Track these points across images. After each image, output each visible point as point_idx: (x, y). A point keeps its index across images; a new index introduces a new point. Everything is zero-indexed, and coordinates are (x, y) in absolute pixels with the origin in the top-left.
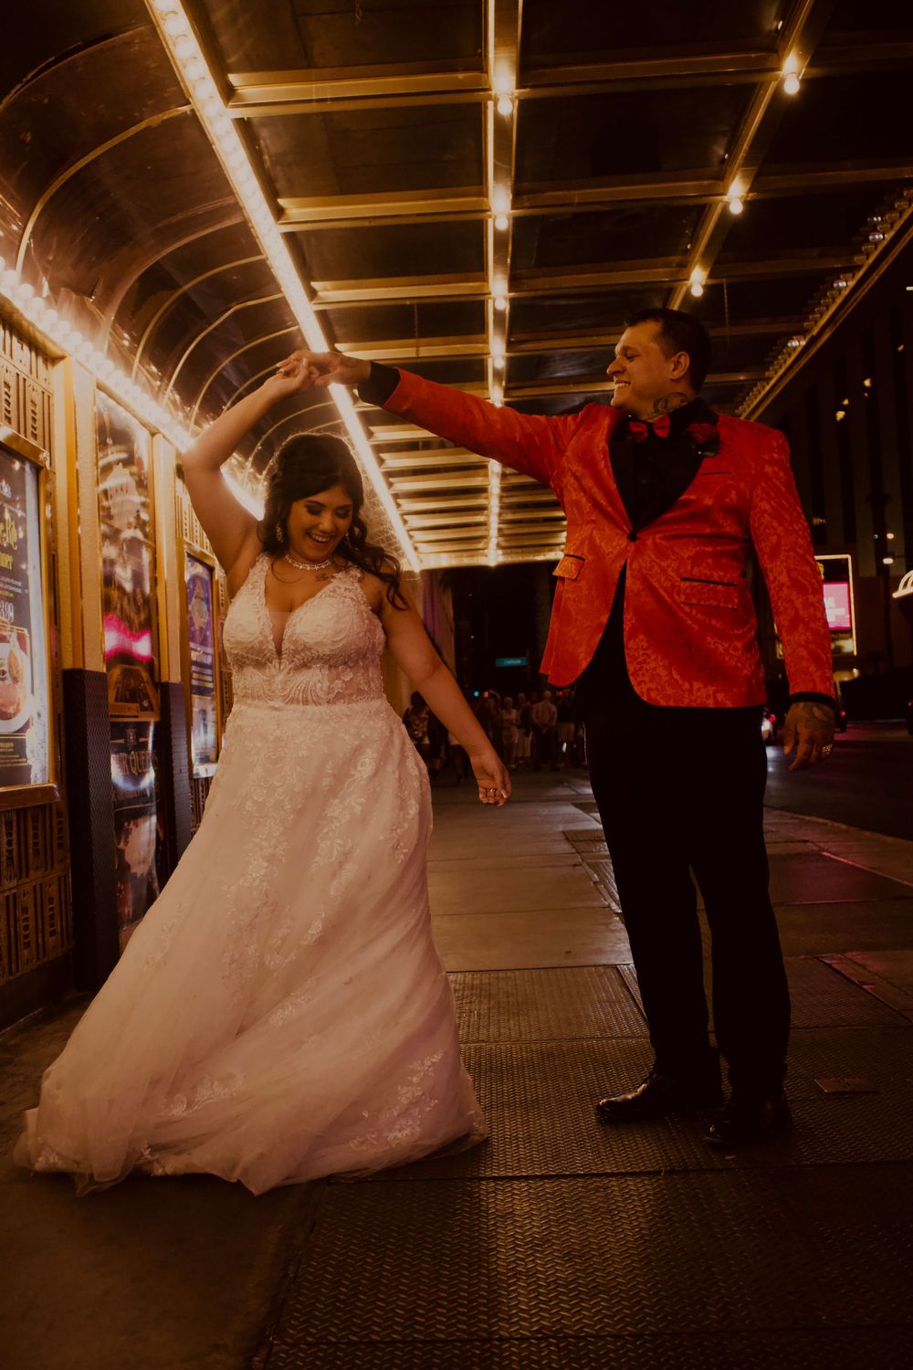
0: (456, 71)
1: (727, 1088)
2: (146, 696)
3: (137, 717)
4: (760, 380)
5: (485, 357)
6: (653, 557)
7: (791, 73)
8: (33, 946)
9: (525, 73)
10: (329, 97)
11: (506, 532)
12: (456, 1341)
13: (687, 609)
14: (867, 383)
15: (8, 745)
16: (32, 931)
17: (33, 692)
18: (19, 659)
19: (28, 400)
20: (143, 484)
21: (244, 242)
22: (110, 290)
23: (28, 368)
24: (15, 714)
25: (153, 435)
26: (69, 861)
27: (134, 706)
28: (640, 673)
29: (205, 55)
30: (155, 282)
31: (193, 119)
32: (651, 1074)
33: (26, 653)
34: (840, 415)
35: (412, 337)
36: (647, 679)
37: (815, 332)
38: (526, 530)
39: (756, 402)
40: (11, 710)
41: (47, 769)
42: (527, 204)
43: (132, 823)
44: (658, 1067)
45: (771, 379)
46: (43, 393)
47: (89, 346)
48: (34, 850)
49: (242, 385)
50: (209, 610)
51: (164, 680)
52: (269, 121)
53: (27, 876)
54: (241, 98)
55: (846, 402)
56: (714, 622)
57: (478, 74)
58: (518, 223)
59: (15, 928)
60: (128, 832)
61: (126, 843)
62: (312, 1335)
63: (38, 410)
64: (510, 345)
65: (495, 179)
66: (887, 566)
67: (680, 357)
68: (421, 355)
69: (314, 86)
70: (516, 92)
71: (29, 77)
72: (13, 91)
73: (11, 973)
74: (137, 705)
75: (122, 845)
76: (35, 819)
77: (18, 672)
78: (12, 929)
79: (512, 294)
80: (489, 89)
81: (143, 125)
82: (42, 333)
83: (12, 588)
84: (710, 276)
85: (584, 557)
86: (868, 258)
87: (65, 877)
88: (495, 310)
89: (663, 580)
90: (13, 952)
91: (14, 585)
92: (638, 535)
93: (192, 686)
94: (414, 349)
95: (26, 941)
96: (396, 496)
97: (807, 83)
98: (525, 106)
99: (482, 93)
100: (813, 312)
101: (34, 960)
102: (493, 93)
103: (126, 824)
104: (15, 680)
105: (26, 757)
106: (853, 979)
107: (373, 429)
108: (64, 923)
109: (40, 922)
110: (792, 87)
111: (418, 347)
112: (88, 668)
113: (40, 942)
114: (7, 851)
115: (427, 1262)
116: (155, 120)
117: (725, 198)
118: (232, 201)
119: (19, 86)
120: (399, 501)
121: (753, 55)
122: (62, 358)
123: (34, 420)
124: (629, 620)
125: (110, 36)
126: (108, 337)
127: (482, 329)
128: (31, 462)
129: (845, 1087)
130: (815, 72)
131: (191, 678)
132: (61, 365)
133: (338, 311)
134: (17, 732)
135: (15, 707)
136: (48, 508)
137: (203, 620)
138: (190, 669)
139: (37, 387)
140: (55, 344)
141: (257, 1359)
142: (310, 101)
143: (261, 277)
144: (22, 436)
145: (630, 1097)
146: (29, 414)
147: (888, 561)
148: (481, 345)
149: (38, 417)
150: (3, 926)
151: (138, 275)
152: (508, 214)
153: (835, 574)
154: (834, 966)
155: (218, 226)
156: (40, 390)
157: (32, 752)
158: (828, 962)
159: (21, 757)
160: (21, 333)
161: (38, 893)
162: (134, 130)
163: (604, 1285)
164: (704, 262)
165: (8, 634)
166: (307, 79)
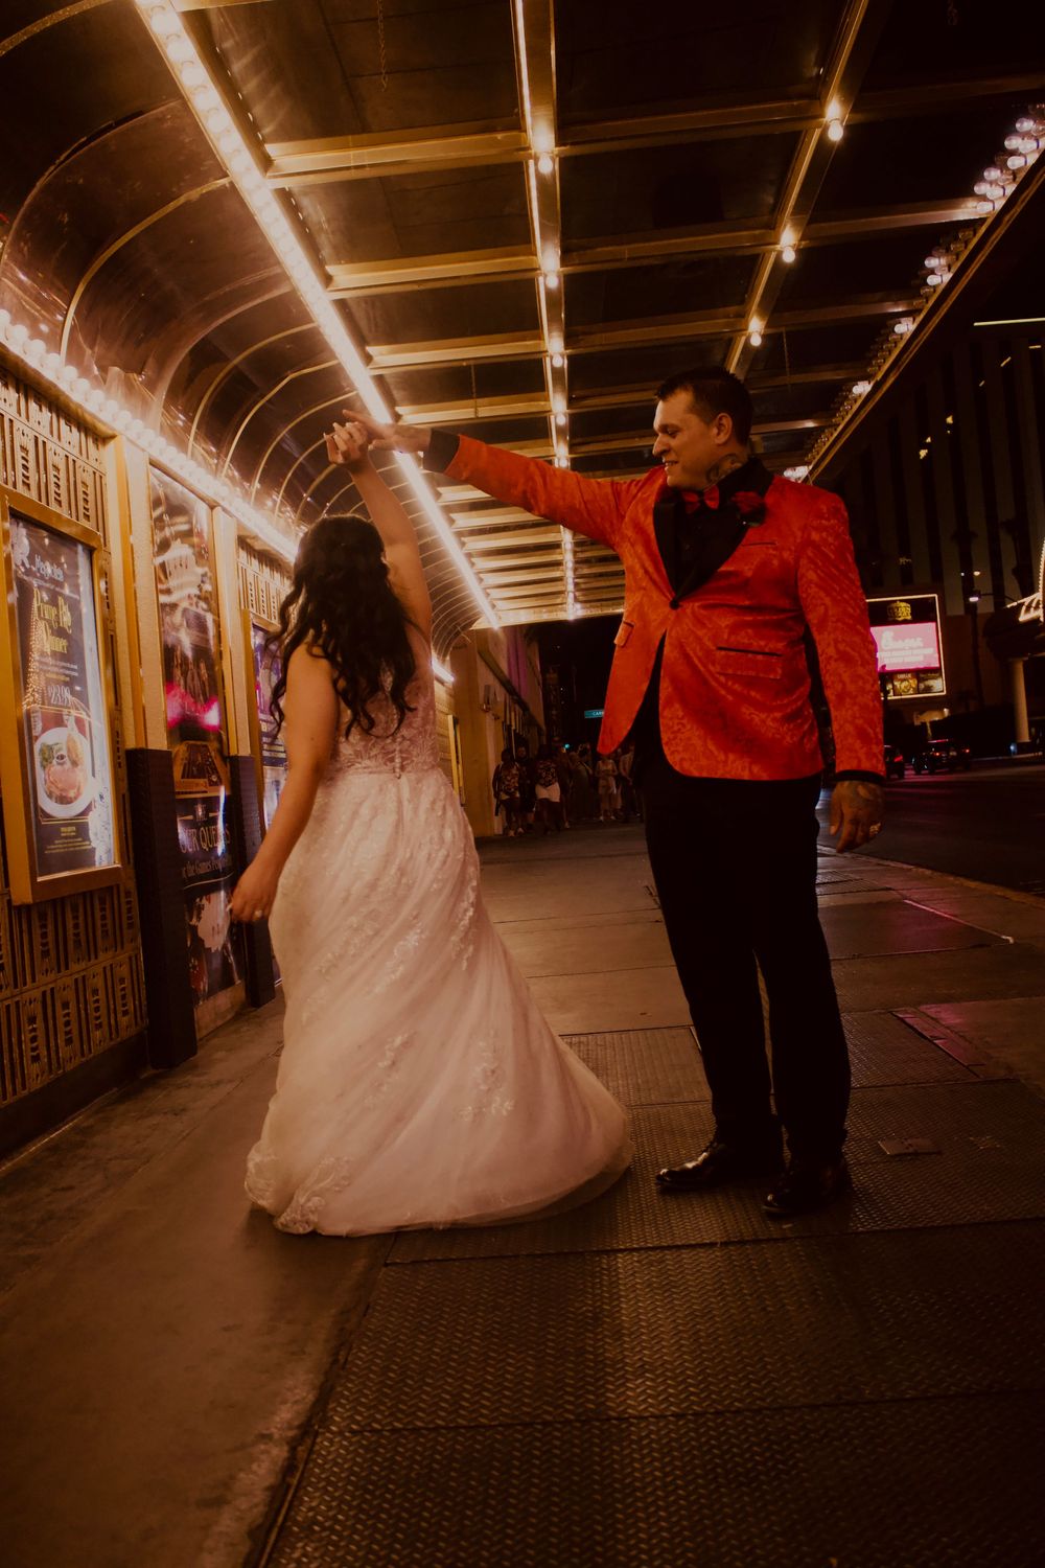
0: (494, 130)
1: (787, 1153)
2: (215, 771)
3: (206, 792)
4: (830, 426)
5: (547, 414)
6: (691, 626)
8: (106, 1028)
9: (564, 131)
10: (365, 163)
11: (583, 586)
12: (500, 1425)
13: (722, 679)
14: (950, 420)
15: (70, 829)
16: (103, 1011)
17: (94, 775)
18: (77, 740)
19: (79, 482)
20: (204, 555)
21: (294, 311)
22: (161, 366)
23: (78, 449)
24: (76, 798)
25: (212, 508)
26: (139, 940)
27: (202, 781)
28: (674, 742)
29: (238, 127)
30: (205, 356)
31: (233, 190)
32: (712, 1143)
33: (84, 734)
34: (923, 453)
35: (470, 397)
36: (680, 749)
37: (879, 377)
38: (603, 584)
40: (72, 794)
41: (112, 850)
42: (577, 262)
43: (204, 898)
44: (720, 1135)
45: (839, 425)
46: (94, 473)
47: (138, 424)
48: (102, 932)
49: (301, 455)
51: (233, 752)
52: (310, 190)
53: (96, 958)
54: (277, 169)
55: (929, 440)
56: (753, 694)
57: (514, 133)
58: (569, 281)
59: (86, 1010)
60: (201, 908)
61: (199, 918)
62: (358, 1423)
63: (90, 491)
64: (571, 402)
65: (542, 238)
66: (975, 604)
67: (721, 419)
68: (480, 416)
69: (352, 153)
70: (557, 150)
71: (62, 158)
72: (47, 173)
73: (83, 1055)
74: (206, 780)
75: (194, 921)
76: (102, 901)
77: (77, 756)
78: (83, 1012)
79: (568, 351)
80: (529, 148)
81: (182, 200)
82: (91, 415)
83: (67, 672)
84: (768, 326)
85: (632, 624)
86: (927, 302)
87: (136, 957)
88: (553, 368)
89: (698, 649)
90: (85, 1033)
91: (69, 669)
92: (681, 603)
93: (263, 758)
94: (473, 410)
95: (98, 1022)
96: (469, 556)
97: (850, 129)
98: (565, 163)
99: (522, 153)
100: (876, 357)
101: (107, 1041)
102: (533, 152)
103: (198, 900)
104: (75, 763)
105: (89, 840)
106: (924, 1033)
108: (137, 1002)
109: (111, 1002)
110: (836, 134)
111: (476, 407)
112: (150, 747)
113: (113, 1022)
114: (74, 934)
115: (476, 1344)
116: (194, 194)
117: (778, 247)
118: (279, 271)
119: (52, 168)
120: (473, 560)
121: (795, 103)
122: (113, 437)
123: (86, 501)
124: (665, 686)
125: (141, 113)
126: (160, 418)
127: (542, 387)
128: (82, 543)
129: (907, 1148)
130: (859, 117)
131: (262, 749)
132: (111, 444)
133: (397, 375)
134: (79, 815)
135: (76, 790)
136: (103, 585)
138: (261, 740)
139: (87, 468)
140: (104, 424)
141: (300, 1448)
142: (348, 168)
143: (309, 346)
144: (74, 519)
145: (690, 1165)
146: (81, 496)
147: (973, 599)
148: (543, 403)
149: (91, 498)
150: (72, 1009)
151: (187, 350)
152: (558, 272)
153: (921, 613)
154: (907, 1020)
155: (267, 297)
156: (91, 470)
157: (96, 834)
158: (901, 1016)
159: (84, 841)
160: (69, 415)
161: (109, 974)
162: (172, 206)
163: (651, 1364)
164: (762, 311)
165: (65, 717)
166: (345, 147)
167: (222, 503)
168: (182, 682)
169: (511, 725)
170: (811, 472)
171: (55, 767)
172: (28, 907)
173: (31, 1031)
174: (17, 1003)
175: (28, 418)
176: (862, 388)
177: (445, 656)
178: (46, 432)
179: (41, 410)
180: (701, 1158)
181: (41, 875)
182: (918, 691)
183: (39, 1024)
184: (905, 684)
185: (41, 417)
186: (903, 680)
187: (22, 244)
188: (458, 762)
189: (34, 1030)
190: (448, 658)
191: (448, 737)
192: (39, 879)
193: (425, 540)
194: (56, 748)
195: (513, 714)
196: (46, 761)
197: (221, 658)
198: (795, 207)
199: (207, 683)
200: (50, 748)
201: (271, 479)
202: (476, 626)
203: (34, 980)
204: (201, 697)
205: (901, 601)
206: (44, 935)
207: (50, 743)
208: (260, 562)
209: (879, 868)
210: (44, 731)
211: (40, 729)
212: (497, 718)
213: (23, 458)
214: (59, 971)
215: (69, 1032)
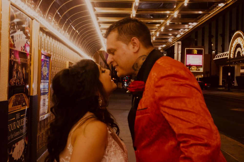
2: (24, 102)
3: (21, 109)
4: (208, 14)
25: (32, 20)
27: (19, 106)
37: (227, 3)
39: (204, 19)
43: (16, 144)
45: (210, 14)
50: (48, 69)
51: (31, 95)
60: (14, 148)
61: (13, 151)
74: (21, 105)
75: (11, 153)
103: (13, 145)
107: (98, 18)
131: (41, 91)
137: (46, 73)
153: (199, 53)
167: (36, 18)
168: (16, 75)
176: (221, 5)
177: (92, 56)
182: (197, 70)
184: (194, 68)
186: (193, 67)
197: (31, 66)
199: (25, 74)
201: (52, 11)
204: (22, 79)
205: (195, 49)
208: (47, 35)
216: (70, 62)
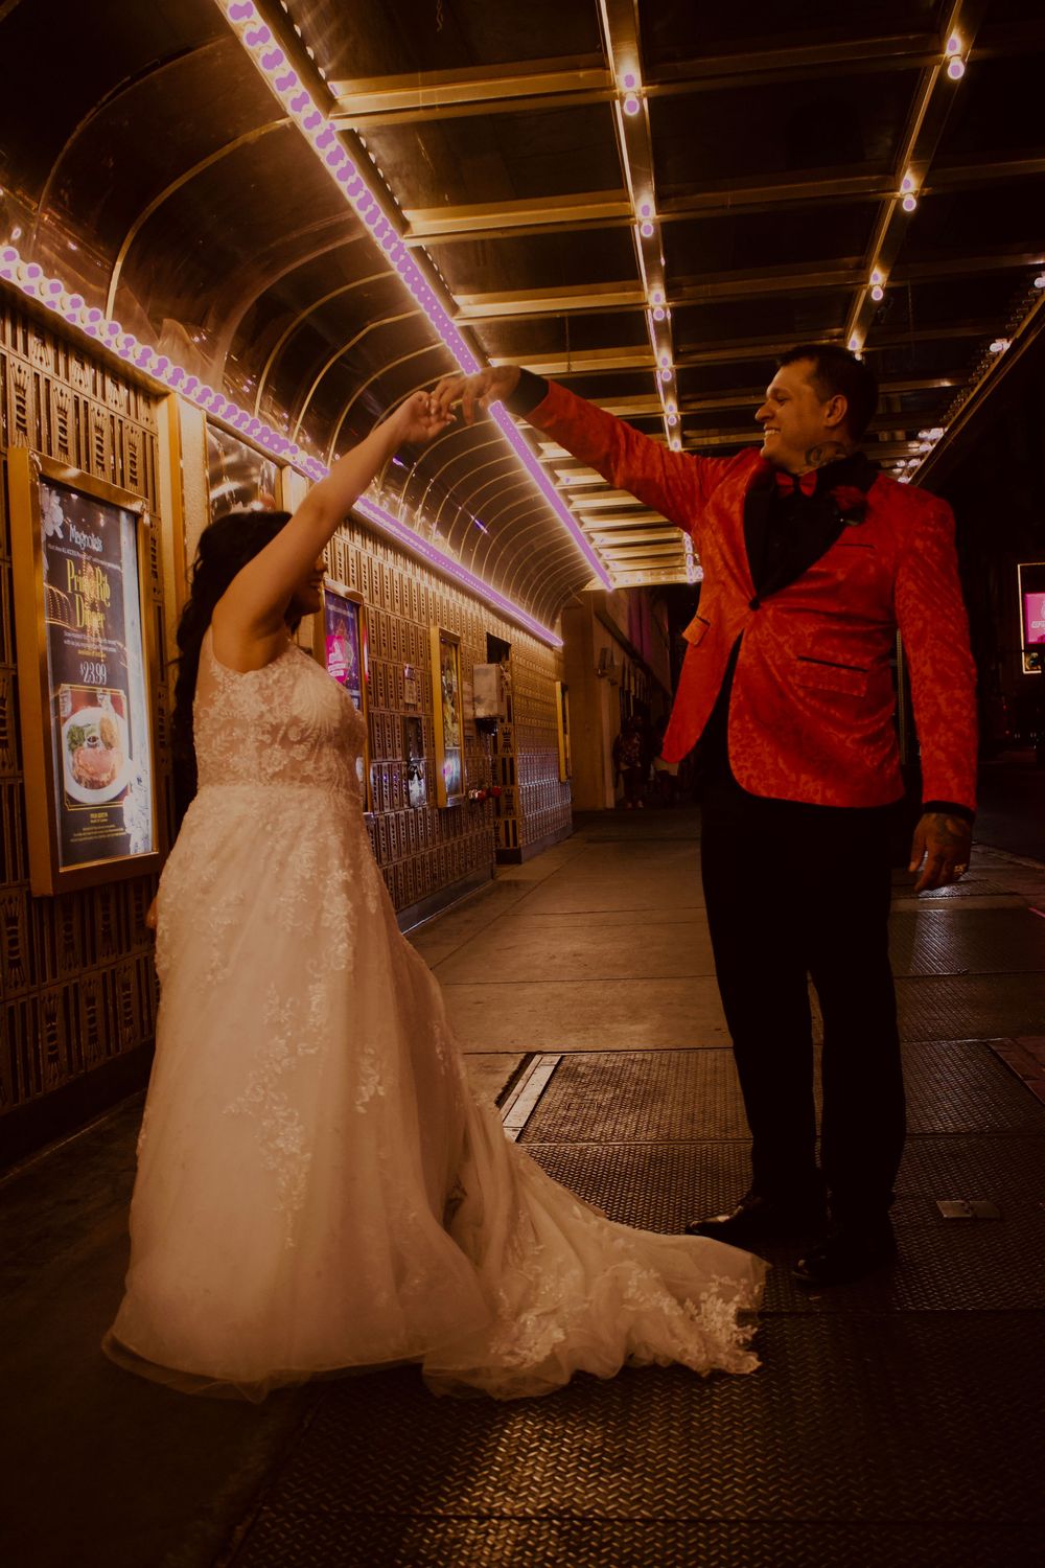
0: (578, 68)
4: (966, 386)
5: (652, 369)
6: (771, 630)
7: (955, 54)
8: (137, 1023)
9: (650, 68)
10: (436, 103)
13: (801, 692)
15: (101, 815)
16: (134, 1007)
17: (131, 757)
18: (113, 722)
19: (126, 443)
21: (370, 257)
22: (223, 317)
23: (126, 408)
24: (109, 782)
25: (281, 467)
28: (742, 756)
30: (269, 312)
31: (294, 132)
32: (749, 1195)
33: (122, 715)
35: (564, 351)
36: (748, 764)
37: (1018, 335)
40: (104, 778)
41: (150, 838)
42: (675, 209)
45: (976, 385)
46: (144, 434)
48: (137, 922)
50: (354, 650)
52: (379, 131)
54: (341, 109)
57: (600, 71)
58: (665, 229)
59: (114, 1005)
62: (306, 1502)
63: (139, 453)
64: (677, 356)
65: (633, 183)
67: (838, 401)
68: (573, 370)
69: (421, 92)
70: (644, 90)
71: (104, 99)
72: (88, 116)
73: (109, 1053)
77: (112, 737)
79: (670, 304)
80: (614, 87)
81: (239, 142)
82: (142, 373)
83: (105, 649)
84: (890, 279)
85: (709, 621)
88: (655, 321)
89: (777, 657)
90: (112, 1031)
91: (107, 645)
92: (761, 604)
94: (566, 363)
96: (578, 514)
97: (972, 65)
98: (655, 104)
99: (606, 92)
100: (1014, 313)
102: (618, 91)
104: (109, 746)
105: (123, 826)
106: (1017, 1072)
107: (541, 445)
109: (145, 997)
110: (956, 70)
111: (570, 362)
113: (145, 1018)
114: (104, 926)
116: (252, 136)
117: (898, 194)
118: (350, 216)
119: (94, 109)
121: (911, 37)
122: (166, 395)
124: (736, 694)
125: (189, 50)
127: (647, 341)
128: (126, 511)
129: (967, 1212)
130: (983, 53)
132: (164, 403)
133: (486, 326)
134: (112, 800)
135: (109, 774)
139: (136, 428)
140: (155, 381)
142: (416, 109)
143: (387, 296)
144: (118, 486)
145: (722, 1218)
146: (128, 458)
148: (647, 357)
149: (139, 461)
150: (98, 1005)
151: (252, 300)
152: (654, 220)
154: (999, 1053)
155: (339, 244)
156: (140, 431)
157: (132, 820)
158: (993, 1048)
159: (117, 827)
160: (117, 373)
161: (143, 969)
162: (227, 149)
163: (631, 1456)
164: (884, 263)
165: (99, 697)
166: (413, 85)
167: (292, 462)
169: (629, 691)
170: (947, 434)
171: (85, 749)
172: (50, 900)
173: (49, 1030)
174: (34, 1000)
175: (67, 377)
176: (1000, 346)
177: (554, 618)
178: (88, 391)
179: (83, 368)
180: (736, 1212)
181: (64, 866)
183: (59, 1022)
185: (83, 376)
187: (62, 191)
188: (565, 732)
189: (53, 1028)
190: (558, 621)
191: (555, 705)
192: (62, 870)
193: (528, 498)
194: (86, 730)
195: (632, 679)
196: (75, 743)
198: (915, 151)
200: (80, 730)
202: (589, 587)
203: (54, 976)
206: (69, 928)
207: (80, 725)
209: (1011, 866)
210: (74, 711)
211: (70, 710)
212: (613, 683)
213: (61, 420)
214: (85, 965)
215: (95, 1029)
216: (441, 631)
